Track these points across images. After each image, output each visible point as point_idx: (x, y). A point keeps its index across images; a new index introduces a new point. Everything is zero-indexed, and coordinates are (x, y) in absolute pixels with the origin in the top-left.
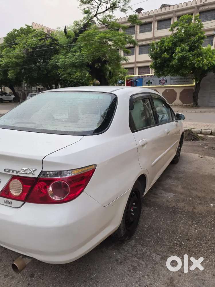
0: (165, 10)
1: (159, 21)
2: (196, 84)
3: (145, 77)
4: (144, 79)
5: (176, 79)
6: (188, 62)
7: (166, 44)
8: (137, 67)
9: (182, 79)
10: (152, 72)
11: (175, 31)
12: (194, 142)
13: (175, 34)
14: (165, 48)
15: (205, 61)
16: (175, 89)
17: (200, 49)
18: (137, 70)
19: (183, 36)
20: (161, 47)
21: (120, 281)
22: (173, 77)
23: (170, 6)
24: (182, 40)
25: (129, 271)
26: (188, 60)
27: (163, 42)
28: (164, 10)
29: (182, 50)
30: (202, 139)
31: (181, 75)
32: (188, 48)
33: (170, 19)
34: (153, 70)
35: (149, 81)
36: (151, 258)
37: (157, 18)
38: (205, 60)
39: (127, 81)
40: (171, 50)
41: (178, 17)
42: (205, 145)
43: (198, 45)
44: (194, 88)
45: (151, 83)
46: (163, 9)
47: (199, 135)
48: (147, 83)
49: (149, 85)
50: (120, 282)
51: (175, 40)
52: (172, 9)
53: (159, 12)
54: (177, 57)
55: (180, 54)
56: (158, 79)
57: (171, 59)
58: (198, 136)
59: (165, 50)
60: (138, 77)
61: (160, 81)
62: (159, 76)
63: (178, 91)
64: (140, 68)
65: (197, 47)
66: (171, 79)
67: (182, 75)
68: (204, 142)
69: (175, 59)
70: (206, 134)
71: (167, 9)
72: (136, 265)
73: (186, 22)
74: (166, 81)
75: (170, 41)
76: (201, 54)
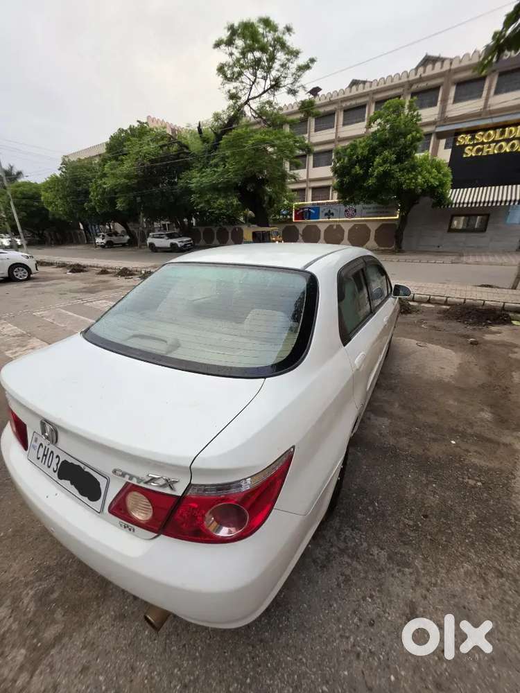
0: (357, 90)
1: (346, 111)
2: (401, 217)
3: (323, 204)
4: (321, 209)
5: (370, 208)
6: (393, 182)
7: (359, 151)
8: (310, 188)
9: (380, 208)
10: (334, 197)
11: (375, 128)
12: (404, 315)
13: (375, 133)
14: (357, 157)
15: (420, 179)
16: (369, 225)
17: (413, 158)
18: (309, 194)
19: (388, 136)
20: (350, 156)
21: (325, 610)
22: (366, 206)
23: (364, 82)
24: (385, 144)
25: (338, 585)
26: (393, 178)
27: (354, 147)
28: (354, 91)
29: (385, 162)
30: (417, 311)
31: (379, 203)
32: (393, 157)
33: (363, 106)
34: (336, 195)
35: (330, 211)
36: (370, 557)
37: (344, 105)
38: (419, 177)
39: (296, 211)
40: (366, 162)
41: (379, 103)
42: (421, 322)
43: (411, 153)
44: (396, 223)
45: (333, 214)
46: (354, 88)
47: (411, 303)
48: (326, 214)
49: (329, 218)
50: (327, 612)
51: (374, 143)
52: (367, 89)
53: (348, 94)
54: (375, 174)
55: (381, 169)
56: (343, 208)
57: (366, 176)
58: (409, 304)
59: (358, 161)
60: (313, 204)
61: (346, 211)
62: (346, 204)
63: (373, 228)
64: (314, 189)
65: (409, 156)
66: (364, 208)
67: (383, 202)
68: (420, 316)
69: (371, 176)
70: (420, 301)
71: (360, 89)
72: (348, 572)
73: (394, 112)
74: (355, 211)
75: (366, 145)
76: (413, 168)
